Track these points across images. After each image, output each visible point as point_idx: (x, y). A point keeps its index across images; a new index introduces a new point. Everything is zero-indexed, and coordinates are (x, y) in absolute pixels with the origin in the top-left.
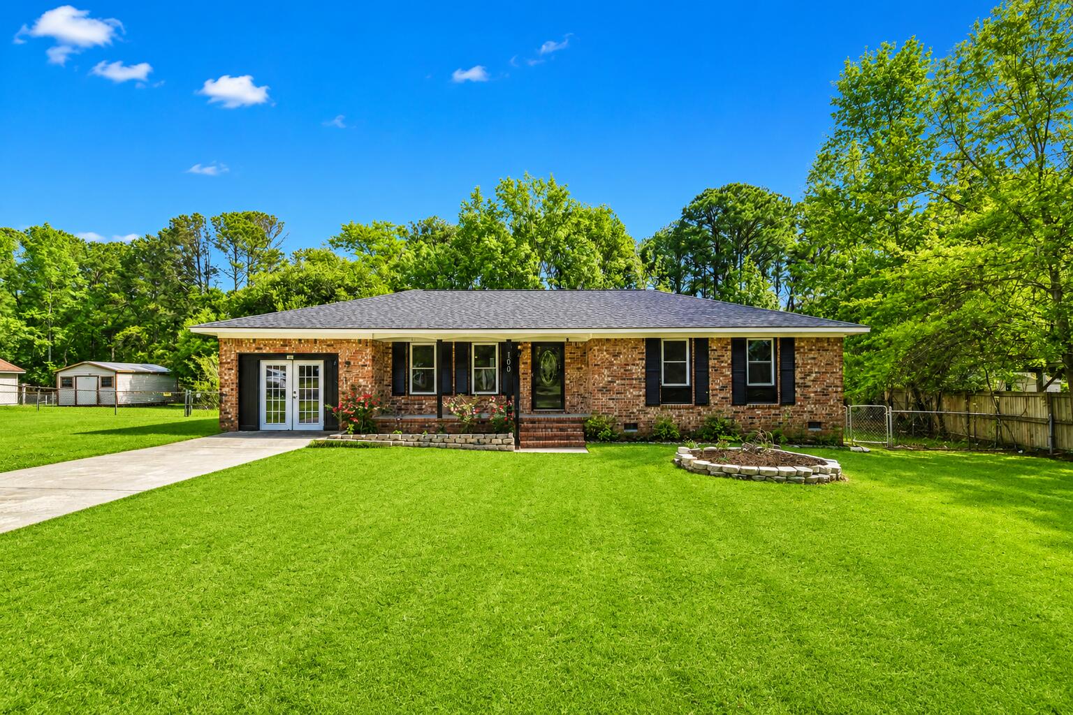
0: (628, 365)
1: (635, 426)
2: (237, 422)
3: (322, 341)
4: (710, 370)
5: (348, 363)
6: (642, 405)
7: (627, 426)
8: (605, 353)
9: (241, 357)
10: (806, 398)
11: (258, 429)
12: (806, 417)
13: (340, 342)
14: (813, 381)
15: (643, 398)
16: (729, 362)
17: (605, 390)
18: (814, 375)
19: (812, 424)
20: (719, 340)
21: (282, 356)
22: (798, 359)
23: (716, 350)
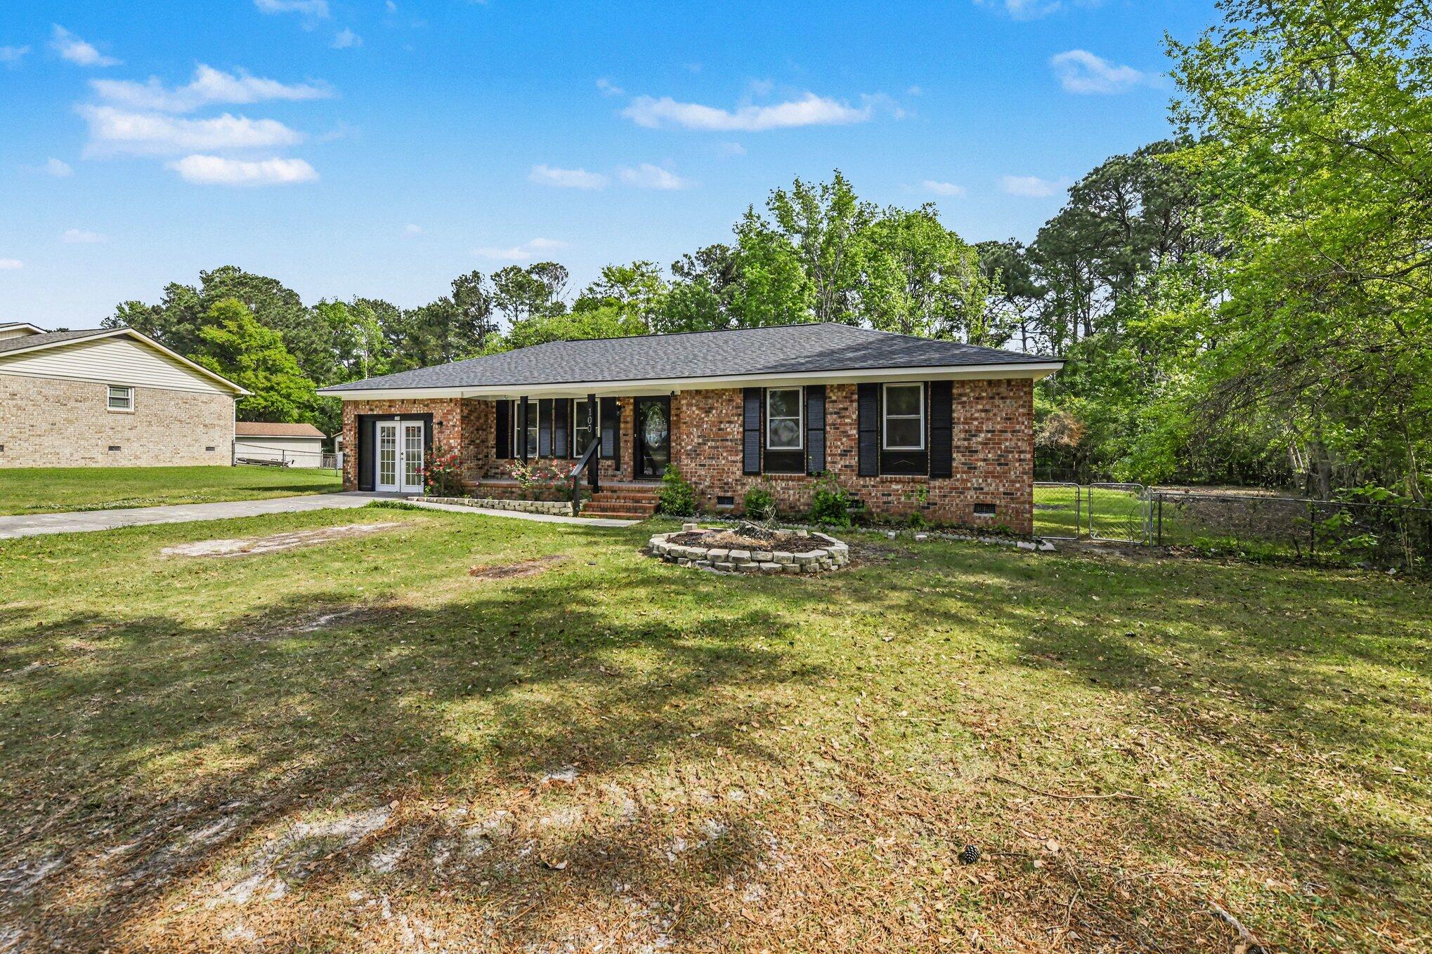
0: (721, 422)
1: (730, 500)
2: (356, 482)
3: (421, 401)
4: (828, 428)
5: (440, 424)
6: (739, 473)
7: (721, 500)
8: (694, 408)
9: (361, 419)
10: (972, 468)
11: (373, 489)
12: (971, 496)
13: (433, 401)
14: (981, 443)
15: (740, 465)
16: (854, 417)
17: (695, 453)
18: (983, 435)
19: (981, 507)
20: (841, 387)
21: (390, 417)
22: (958, 413)
23: (835, 401)
